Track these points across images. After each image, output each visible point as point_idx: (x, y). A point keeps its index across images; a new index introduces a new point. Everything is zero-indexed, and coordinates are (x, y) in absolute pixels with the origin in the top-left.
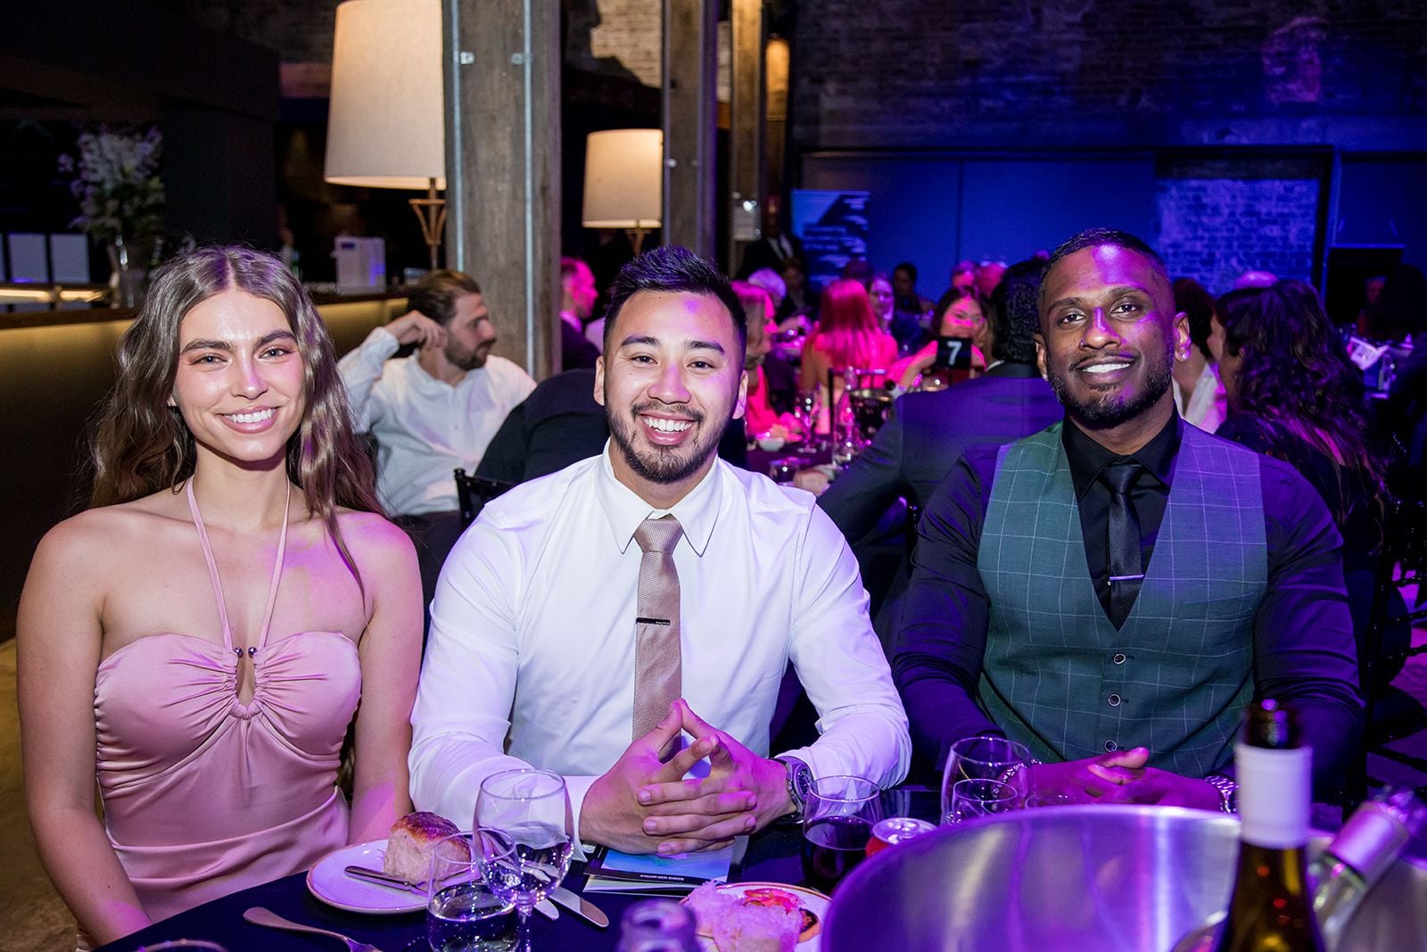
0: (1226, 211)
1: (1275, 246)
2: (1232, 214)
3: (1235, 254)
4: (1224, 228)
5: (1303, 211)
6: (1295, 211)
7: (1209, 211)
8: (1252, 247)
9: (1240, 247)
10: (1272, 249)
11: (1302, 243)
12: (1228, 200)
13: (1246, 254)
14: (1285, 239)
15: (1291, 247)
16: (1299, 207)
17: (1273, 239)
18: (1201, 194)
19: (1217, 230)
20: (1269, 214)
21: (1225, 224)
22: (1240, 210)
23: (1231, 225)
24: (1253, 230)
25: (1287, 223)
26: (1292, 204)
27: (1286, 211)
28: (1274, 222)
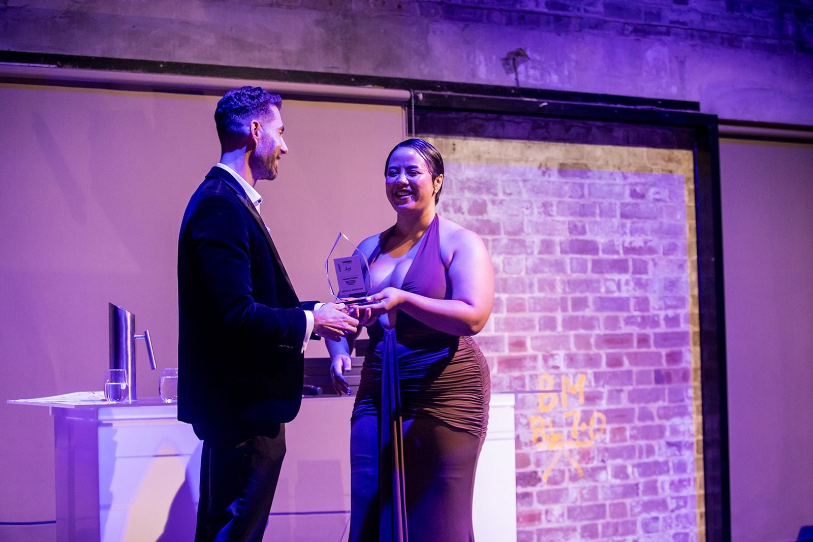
0: (535, 240)
1: (629, 321)
2: (547, 247)
3: (560, 342)
4: (536, 278)
5: (666, 242)
6: (654, 242)
7: (504, 239)
8: (589, 324)
9: (570, 323)
10: (624, 329)
11: (671, 313)
12: (536, 216)
13: (582, 342)
14: (643, 304)
15: (655, 323)
16: (661, 232)
17: (621, 304)
18: (486, 197)
19: (522, 286)
20: (610, 248)
21: (535, 270)
22: (561, 237)
23: (547, 275)
24: (588, 285)
25: (641, 269)
26: (649, 225)
27: (638, 241)
28: (620, 266)
